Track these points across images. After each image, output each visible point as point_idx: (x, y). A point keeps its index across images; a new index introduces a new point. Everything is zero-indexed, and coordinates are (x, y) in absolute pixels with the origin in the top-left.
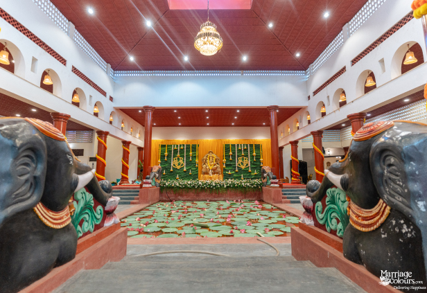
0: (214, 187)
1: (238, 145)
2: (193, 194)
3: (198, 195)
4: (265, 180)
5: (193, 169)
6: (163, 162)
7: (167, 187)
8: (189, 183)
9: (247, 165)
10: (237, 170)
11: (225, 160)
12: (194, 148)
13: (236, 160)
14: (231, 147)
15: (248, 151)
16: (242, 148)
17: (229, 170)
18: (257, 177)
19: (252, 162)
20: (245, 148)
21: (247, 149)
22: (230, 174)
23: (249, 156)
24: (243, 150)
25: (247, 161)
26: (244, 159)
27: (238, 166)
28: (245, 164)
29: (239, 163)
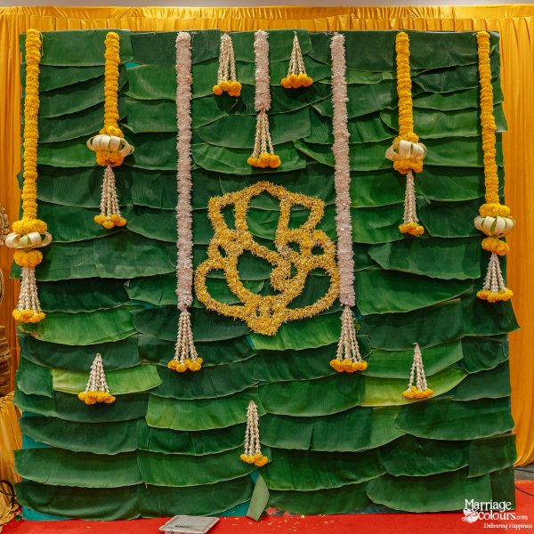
1: (205, 44)
9: (318, 282)
13: (173, 232)
14: (111, 70)
15: (328, 120)
16: (261, 72)
17: (92, 349)
18: (439, 435)
19: (382, 257)
20: (298, 74)
21: (320, 90)
22: (100, 406)
23: (342, 179)
24: (262, 100)
25: (321, 236)
26: (284, 221)
27: (203, 295)
28: (294, 270)
29: (214, 260)
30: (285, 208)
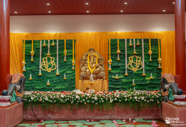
0: (96, 102)
1: (128, 40)
2: (68, 112)
3: (74, 112)
4: (166, 94)
5: (68, 72)
6: (29, 63)
7: (33, 102)
8: (62, 96)
9: (140, 66)
10: (126, 74)
11: (110, 61)
12: (70, 44)
13: (125, 61)
14: (118, 43)
15: (142, 49)
16: (134, 44)
17: (116, 73)
18: (154, 83)
19: (147, 63)
20: (138, 44)
21: (141, 45)
22: (117, 79)
23: (143, 55)
24: (134, 46)
25: (141, 61)
26: (137, 60)
27: (128, 67)
28: (138, 65)
29: (129, 64)
30: (137, 58)
